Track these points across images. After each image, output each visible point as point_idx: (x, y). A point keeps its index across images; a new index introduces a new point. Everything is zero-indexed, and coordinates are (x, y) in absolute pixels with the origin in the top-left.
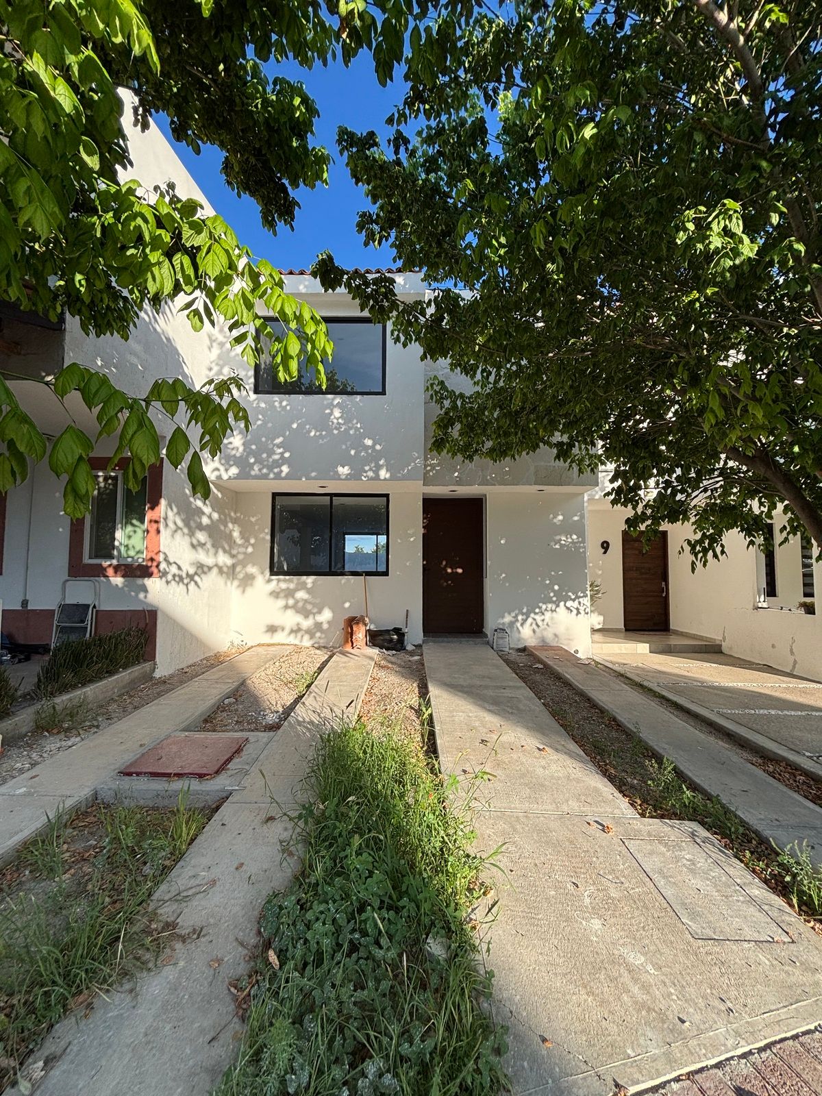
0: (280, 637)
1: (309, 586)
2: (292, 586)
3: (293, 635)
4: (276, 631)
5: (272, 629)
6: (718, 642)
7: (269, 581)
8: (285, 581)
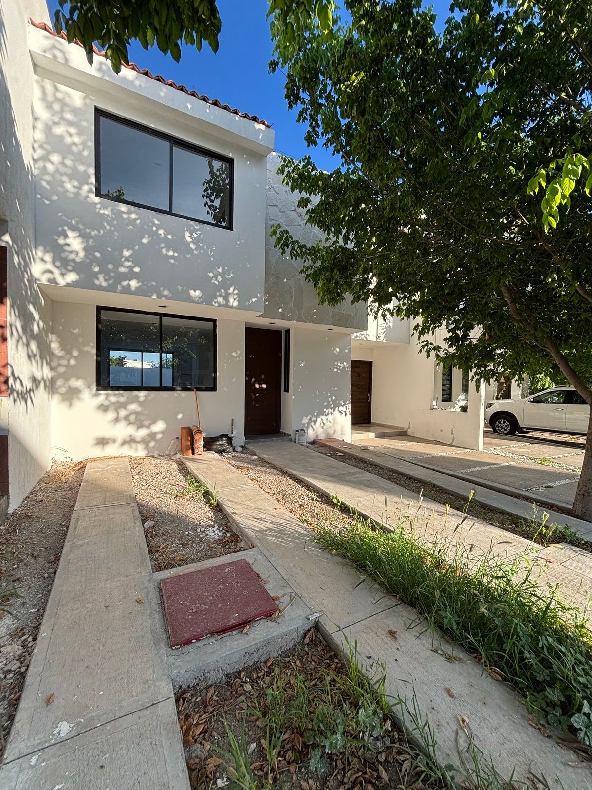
0: (111, 450)
1: (142, 399)
2: (122, 400)
3: (126, 447)
4: (107, 443)
5: (102, 442)
6: (405, 429)
7: (96, 395)
8: (115, 395)
